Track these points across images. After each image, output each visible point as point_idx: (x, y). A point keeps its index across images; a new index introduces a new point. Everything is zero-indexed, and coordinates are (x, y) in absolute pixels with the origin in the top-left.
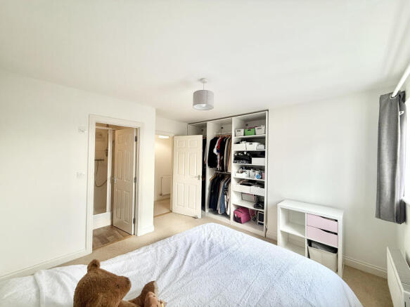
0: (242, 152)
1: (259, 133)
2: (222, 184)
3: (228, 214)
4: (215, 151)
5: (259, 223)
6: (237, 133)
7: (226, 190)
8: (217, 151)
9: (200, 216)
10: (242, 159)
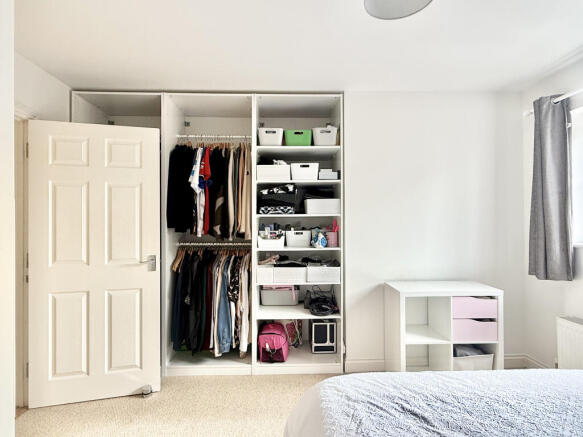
0: (283, 186)
1: (324, 142)
5: (317, 349)
8: (201, 183)
9: (158, 385)
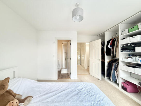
0: (127, 44)
2: (114, 64)
3: (118, 83)
4: (109, 46)
6: (122, 33)
7: (116, 68)
8: (110, 46)
9: (101, 79)
10: (127, 49)
